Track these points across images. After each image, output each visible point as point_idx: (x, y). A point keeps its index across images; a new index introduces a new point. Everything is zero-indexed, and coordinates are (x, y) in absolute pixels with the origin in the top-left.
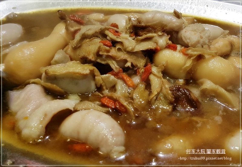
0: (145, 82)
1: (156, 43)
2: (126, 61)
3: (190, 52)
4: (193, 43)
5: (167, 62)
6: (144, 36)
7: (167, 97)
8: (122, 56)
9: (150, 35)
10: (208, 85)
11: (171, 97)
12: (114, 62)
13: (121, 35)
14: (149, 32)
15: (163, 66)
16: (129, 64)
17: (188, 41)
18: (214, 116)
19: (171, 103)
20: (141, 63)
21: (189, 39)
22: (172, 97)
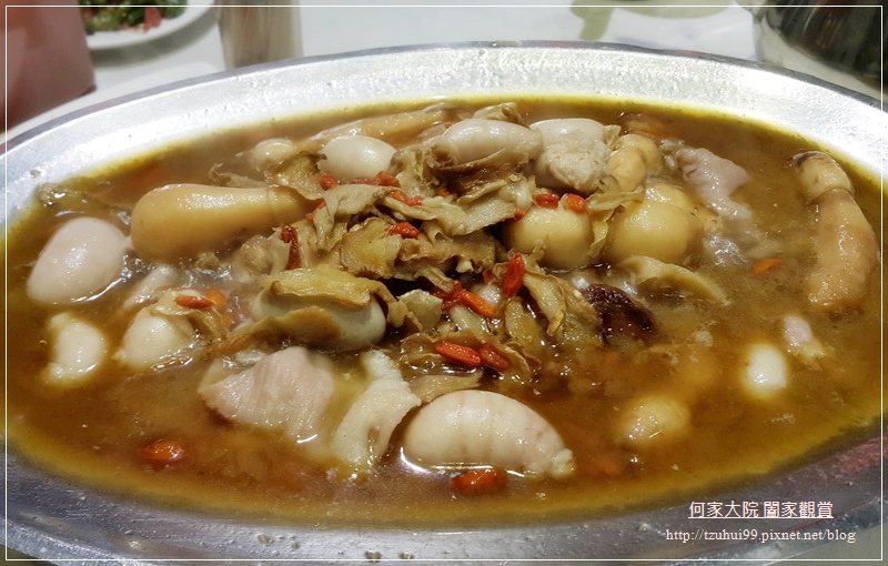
0: (518, 295)
1: (511, 201)
2: (455, 261)
3: (593, 205)
4: (585, 180)
5: (547, 238)
6: (478, 192)
7: (586, 319)
8: (447, 249)
9: (489, 186)
10: (653, 269)
11: (594, 318)
12: (435, 270)
13: (423, 202)
14: (487, 178)
15: (541, 249)
16: (465, 266)
17: (571, 178)
18: (693, 334)
19: (598, 330)
20: (487, 254)
21: (573, 173)
22: (598, 316)
